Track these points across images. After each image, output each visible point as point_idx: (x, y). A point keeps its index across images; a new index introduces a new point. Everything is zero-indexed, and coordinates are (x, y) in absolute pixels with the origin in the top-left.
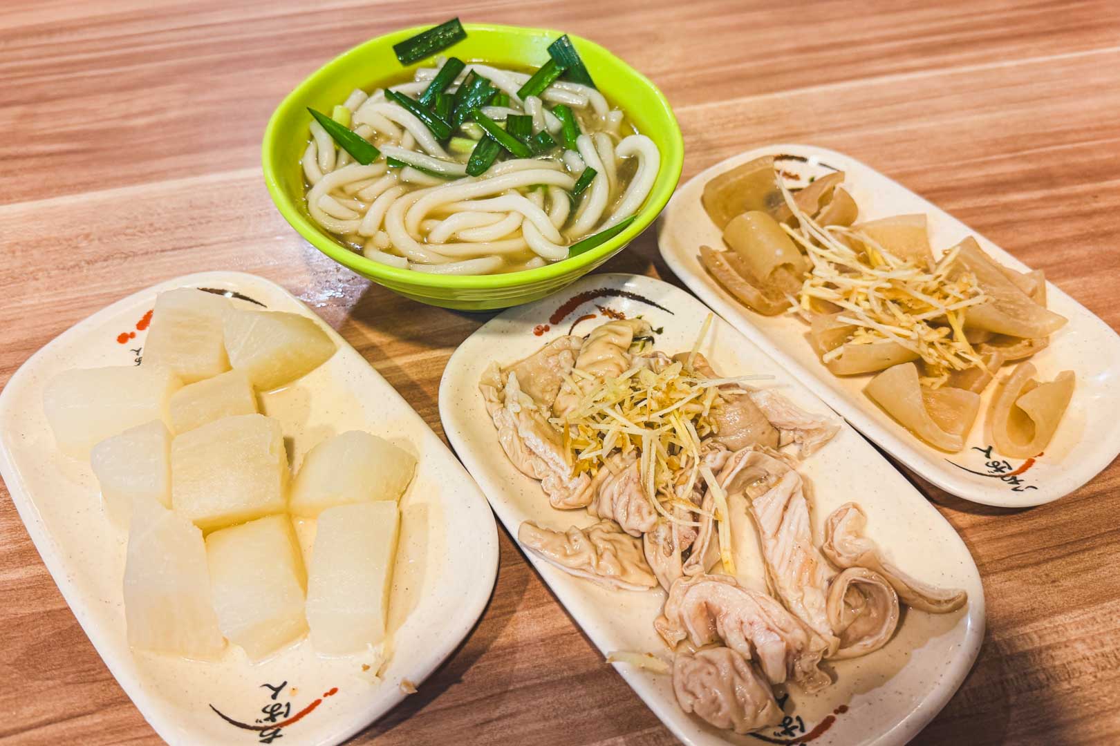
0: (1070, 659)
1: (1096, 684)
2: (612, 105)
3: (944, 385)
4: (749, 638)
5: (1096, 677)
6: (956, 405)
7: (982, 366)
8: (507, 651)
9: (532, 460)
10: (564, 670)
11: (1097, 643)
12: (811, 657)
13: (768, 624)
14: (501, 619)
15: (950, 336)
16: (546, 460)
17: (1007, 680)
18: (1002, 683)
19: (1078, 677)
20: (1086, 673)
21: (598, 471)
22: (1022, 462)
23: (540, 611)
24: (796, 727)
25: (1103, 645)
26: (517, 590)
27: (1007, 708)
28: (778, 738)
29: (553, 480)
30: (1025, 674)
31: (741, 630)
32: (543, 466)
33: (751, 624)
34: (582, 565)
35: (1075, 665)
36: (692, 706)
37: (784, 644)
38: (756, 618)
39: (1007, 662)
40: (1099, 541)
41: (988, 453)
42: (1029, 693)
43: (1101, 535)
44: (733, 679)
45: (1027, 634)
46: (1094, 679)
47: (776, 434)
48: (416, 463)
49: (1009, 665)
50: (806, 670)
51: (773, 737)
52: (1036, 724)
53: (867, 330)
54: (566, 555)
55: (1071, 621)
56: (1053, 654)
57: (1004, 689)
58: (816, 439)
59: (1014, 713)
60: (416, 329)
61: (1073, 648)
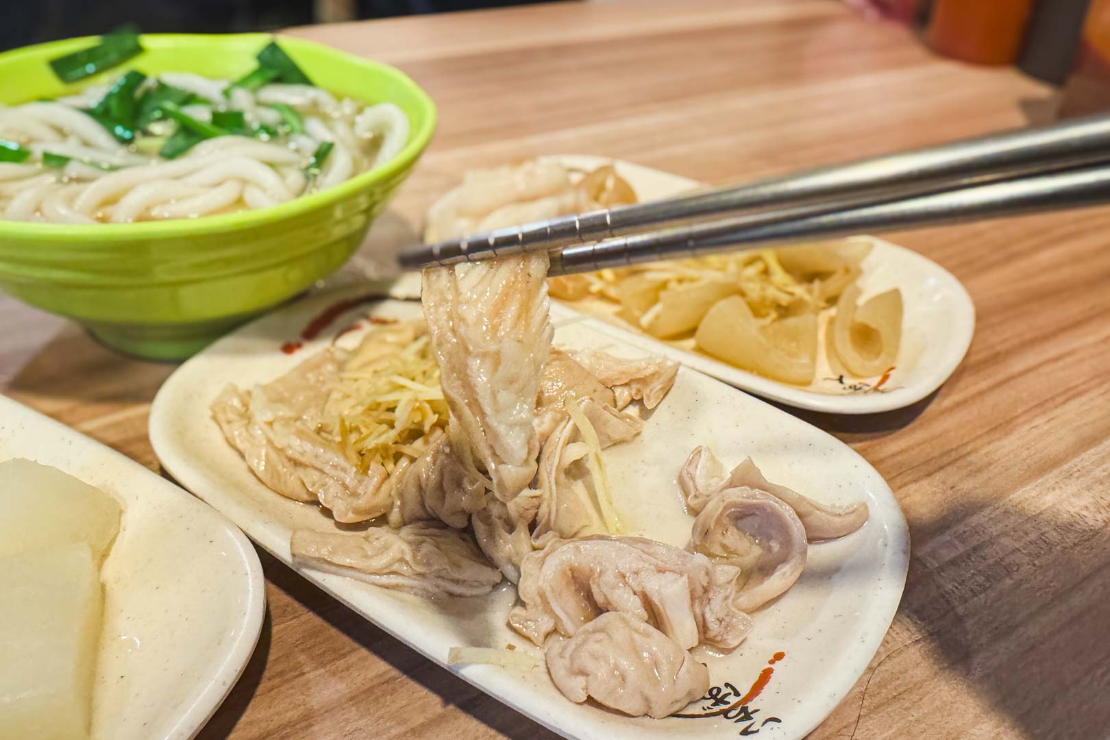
0: (1001, 555)
1: (1038, 572)
2: (339, 97)
3: (774, 321)
4: (637, 589)
5: (1034, 565)
6: (794, 336)
7: (807, 297)
8: (298, 726)
9: (300, 472)
10: (391, 728)
11: (1021, 534)
12: (722, 594)
13: (656, 566)
14: (282, 688)
15: (766, 272)
16: (319, 467)
17: (947, 593)
18: (943, 596)
19: (1017, 570)
20: (1023, 563)
21: (395, 464)
22: (878, 379)
23: (341, 663)
24: (730, 694)
25: (1027, 534)
26: (301, 647)
27: (960, 620)
28: (708, 711)
29: (334, 489)
30: (963, 581)
31: (626, 583)
32: (315, 475)
33: (636, 573)
34: (390, 565)
35: (1007, 560)
36: (586, 689)
37: (685, 578)
38: (641, 565)
39: (939, 573)
40: (979, 442)
41: (841, 380)
42: (975, 599)
43: (979, 437)
44: (632, 640)
45: (948, 541)
46: (1034, 568)
47: (609, 392)
48: (121, 512)
49: (942, 577)
50: (721, 615)
51: (703, 712)
52: (996, 628)
53: (680, 281)
54: (366, 556)
55: (986, 519)
56: (983, 554)
57: (948, 602)
58: (657, 385)
59: (969, 623)
60: (110, 387)
61: (999, 543)
